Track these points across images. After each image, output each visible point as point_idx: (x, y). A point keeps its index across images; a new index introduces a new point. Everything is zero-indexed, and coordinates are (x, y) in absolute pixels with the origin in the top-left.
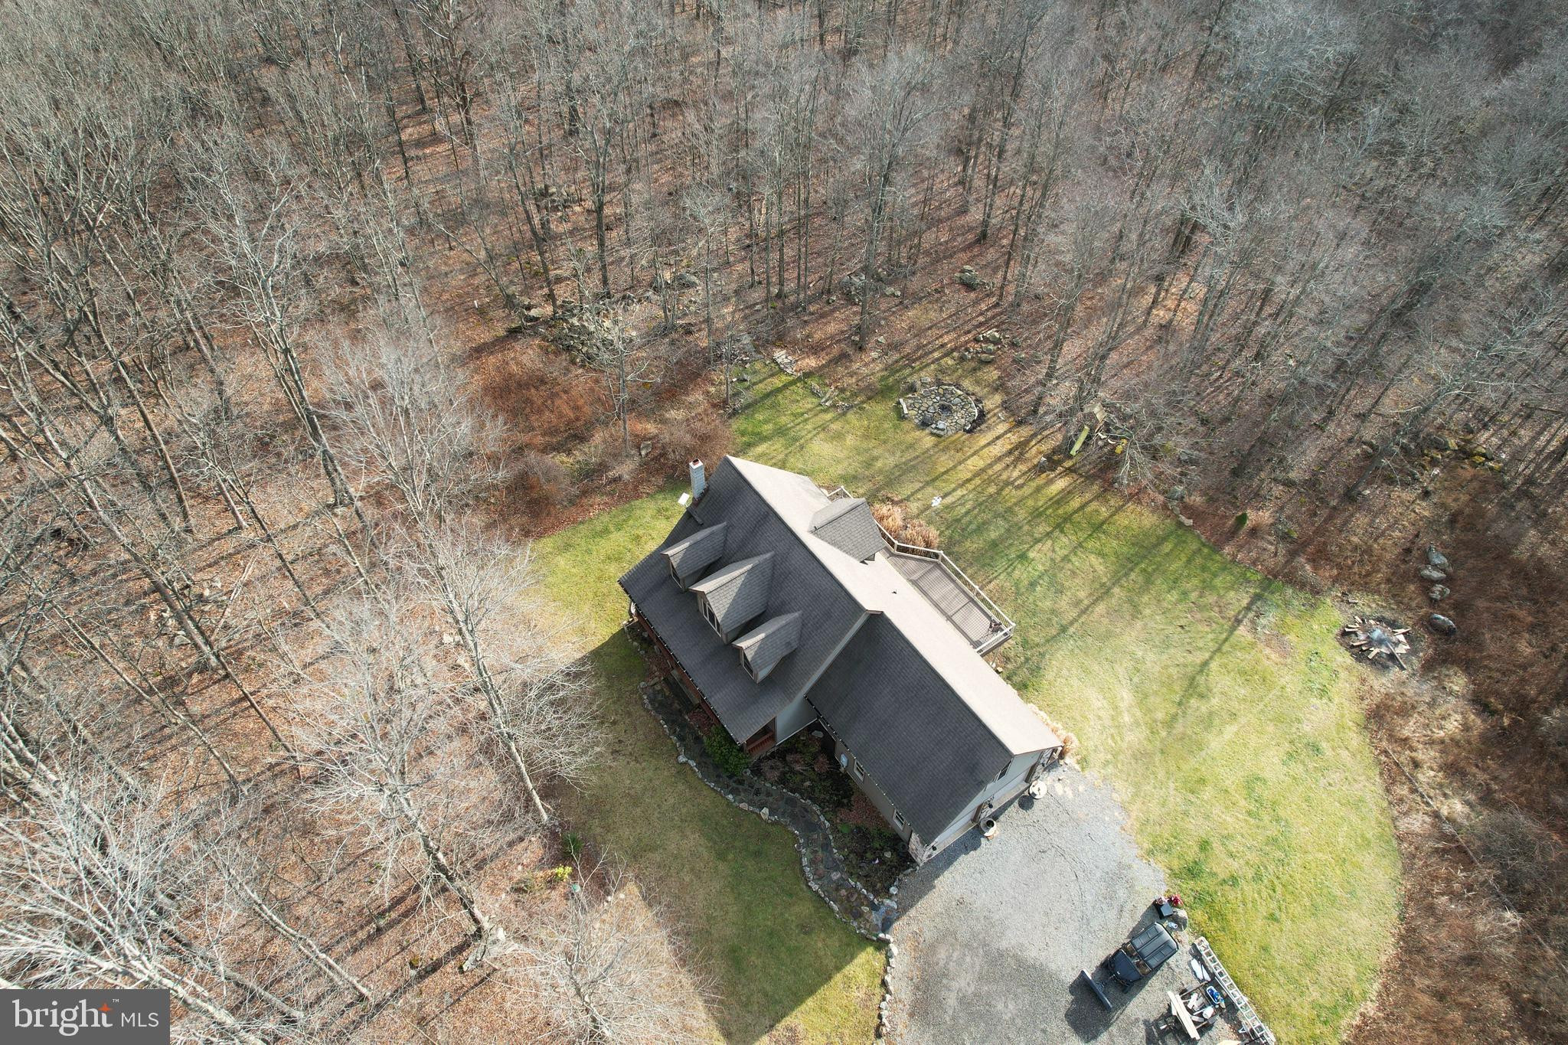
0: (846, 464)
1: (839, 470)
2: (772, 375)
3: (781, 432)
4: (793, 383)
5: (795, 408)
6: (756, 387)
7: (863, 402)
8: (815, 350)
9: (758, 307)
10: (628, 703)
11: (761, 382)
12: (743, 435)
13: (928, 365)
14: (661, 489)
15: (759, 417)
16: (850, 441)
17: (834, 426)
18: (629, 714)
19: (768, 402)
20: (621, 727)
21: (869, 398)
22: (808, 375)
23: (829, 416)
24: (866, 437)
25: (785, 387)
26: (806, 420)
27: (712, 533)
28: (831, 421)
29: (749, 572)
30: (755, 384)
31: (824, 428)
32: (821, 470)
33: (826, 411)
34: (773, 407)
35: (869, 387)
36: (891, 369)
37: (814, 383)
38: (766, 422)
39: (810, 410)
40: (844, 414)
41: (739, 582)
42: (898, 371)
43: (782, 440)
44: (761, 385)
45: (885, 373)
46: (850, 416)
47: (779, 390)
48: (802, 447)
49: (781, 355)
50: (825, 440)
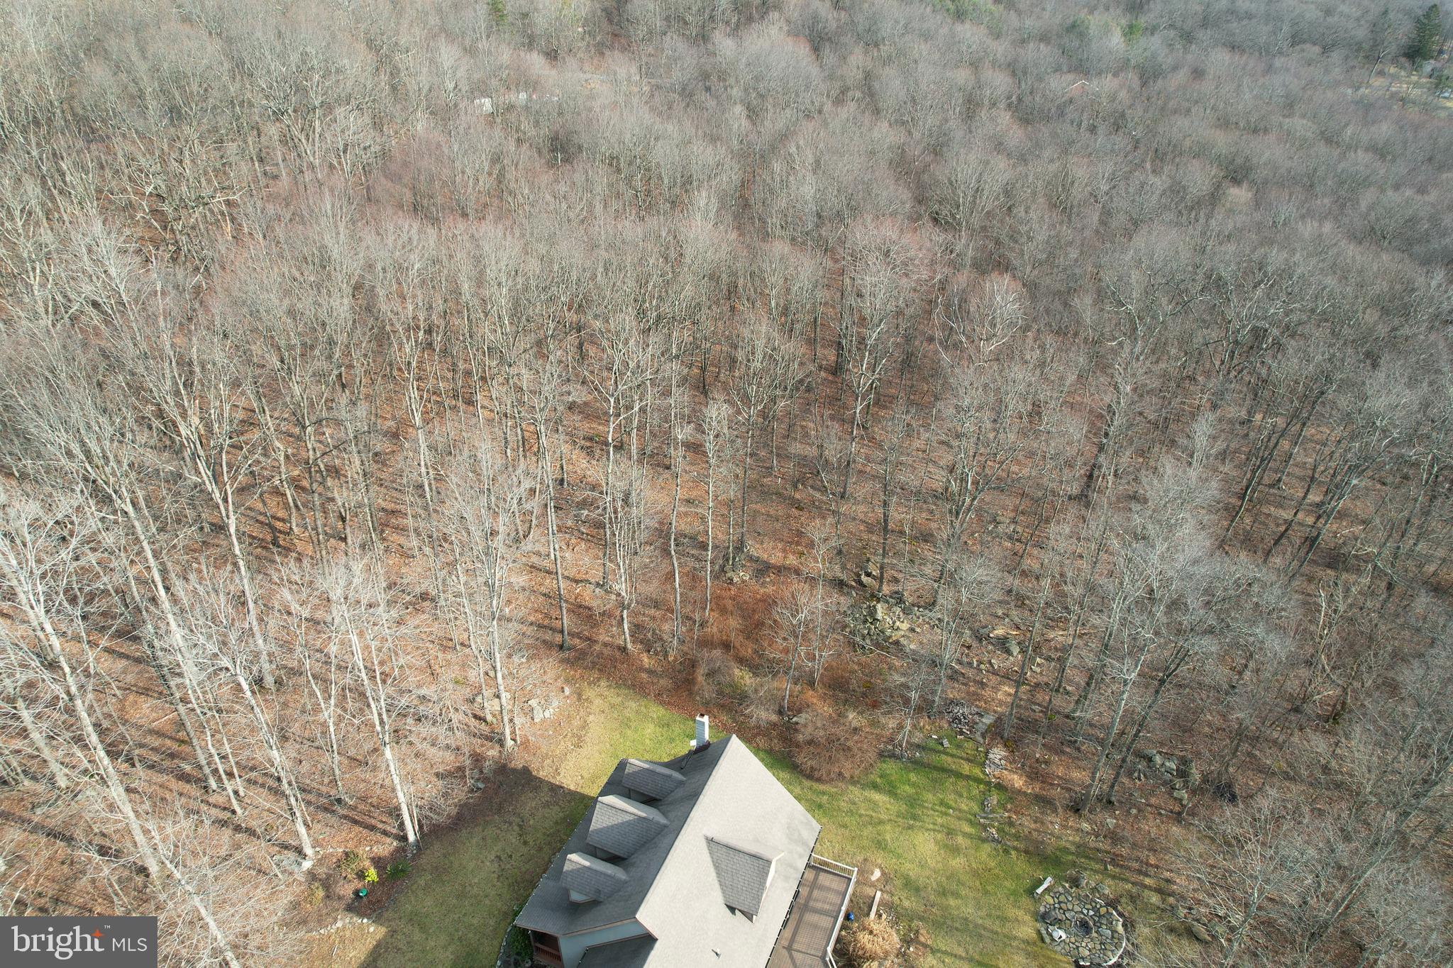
0: (928, 873)
1: (911, 870)
2: (968, 760)
3: (913, 802)
4: (978, 781)
5: (950, 798)
6: (944, 757)
7: (1015, 849)
8: (1034, 775)
9: (1036, 708)
10: (549, 843)
11: (953, 756)
12: (881, 777)
13: (1127, 880)
14: (770, 752)
15: (913, 777)
16: (957, 862)
17: (960, 840)
18: (540, 849)
19: (935, 774)
20: (524, 850)
21: (1026, 852)
22: (1000, 787)
23: (967, 829)
24: (975, 874)
25: (968, 777)
26: (946, 814)
27: (670, 776)
28: (965, 835)
29: (640, 818)
30: (947, 754)
31: (950, 832)
32: (899, 856)
33: (971, 823)
34: (934, 780)
35: (1038, 843)
36: (1082, 850)
37: (994, 799)
38: (913, 785)
39: (960, 810)
40: (984, 840)
41: (628, 818)
42: (1087, 857)
43: (903, 808)
44: (949, 759)
45: (1073, 849)
46: (987, 848)
47: (958, 775)
48: (910, 827)
49: (998, 753)
50: (937, 842)
